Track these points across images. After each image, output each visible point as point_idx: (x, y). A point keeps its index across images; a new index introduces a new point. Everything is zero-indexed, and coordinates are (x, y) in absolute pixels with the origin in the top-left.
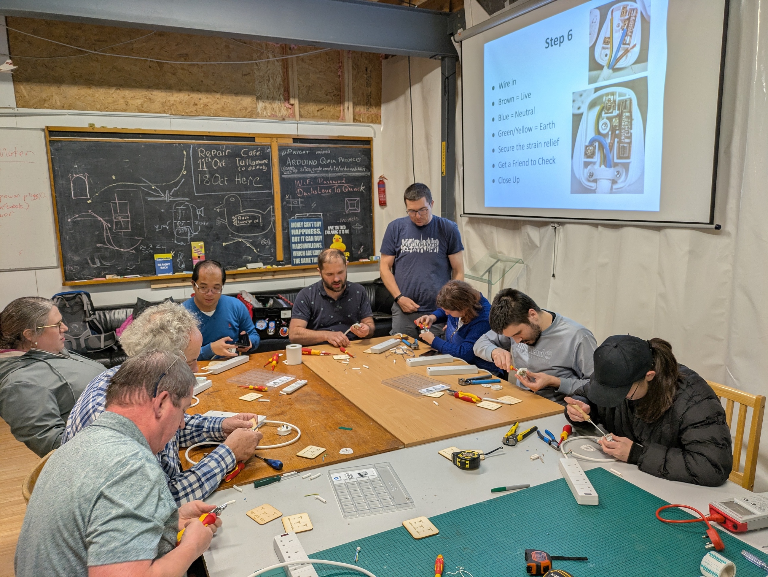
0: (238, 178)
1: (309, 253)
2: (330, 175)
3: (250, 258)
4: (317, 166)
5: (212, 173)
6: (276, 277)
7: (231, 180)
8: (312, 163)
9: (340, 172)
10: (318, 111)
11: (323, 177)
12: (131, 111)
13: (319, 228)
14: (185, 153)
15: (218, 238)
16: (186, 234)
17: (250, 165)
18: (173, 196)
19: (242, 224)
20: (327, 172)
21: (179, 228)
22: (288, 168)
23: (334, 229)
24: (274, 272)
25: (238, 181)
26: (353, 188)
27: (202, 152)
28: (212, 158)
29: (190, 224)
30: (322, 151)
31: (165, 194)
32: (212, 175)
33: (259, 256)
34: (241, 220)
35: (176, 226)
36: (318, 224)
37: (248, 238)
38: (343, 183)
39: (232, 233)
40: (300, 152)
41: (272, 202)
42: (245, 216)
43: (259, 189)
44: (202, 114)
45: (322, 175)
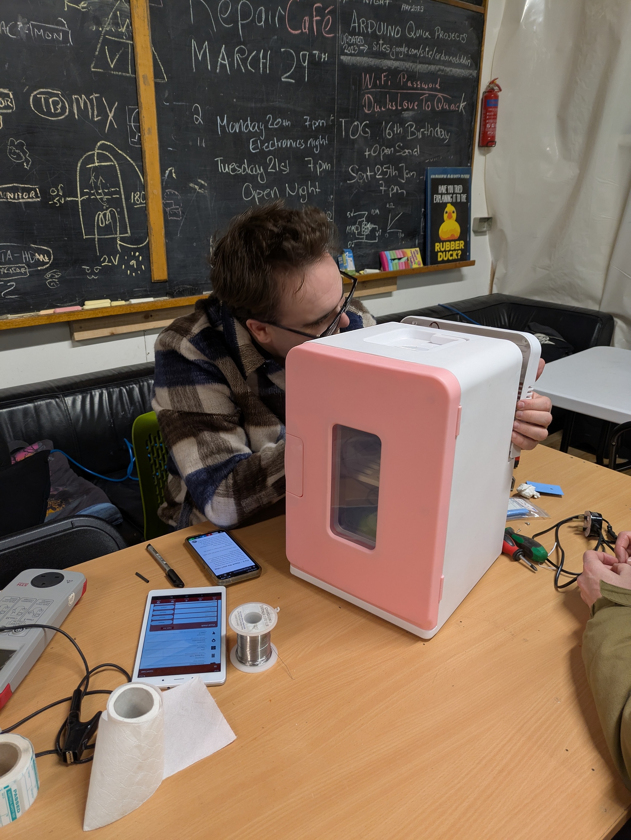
2: (421, 68)
4: (399, 42)
8: (394, 32)
9: (434, 61)
11: (407, 71)
20: (414, 59)
22: (352, 40)
26: (450, 103)
30: (412, 5)
38: (436, 90)
40: (376, 2)
45: (408, 65)
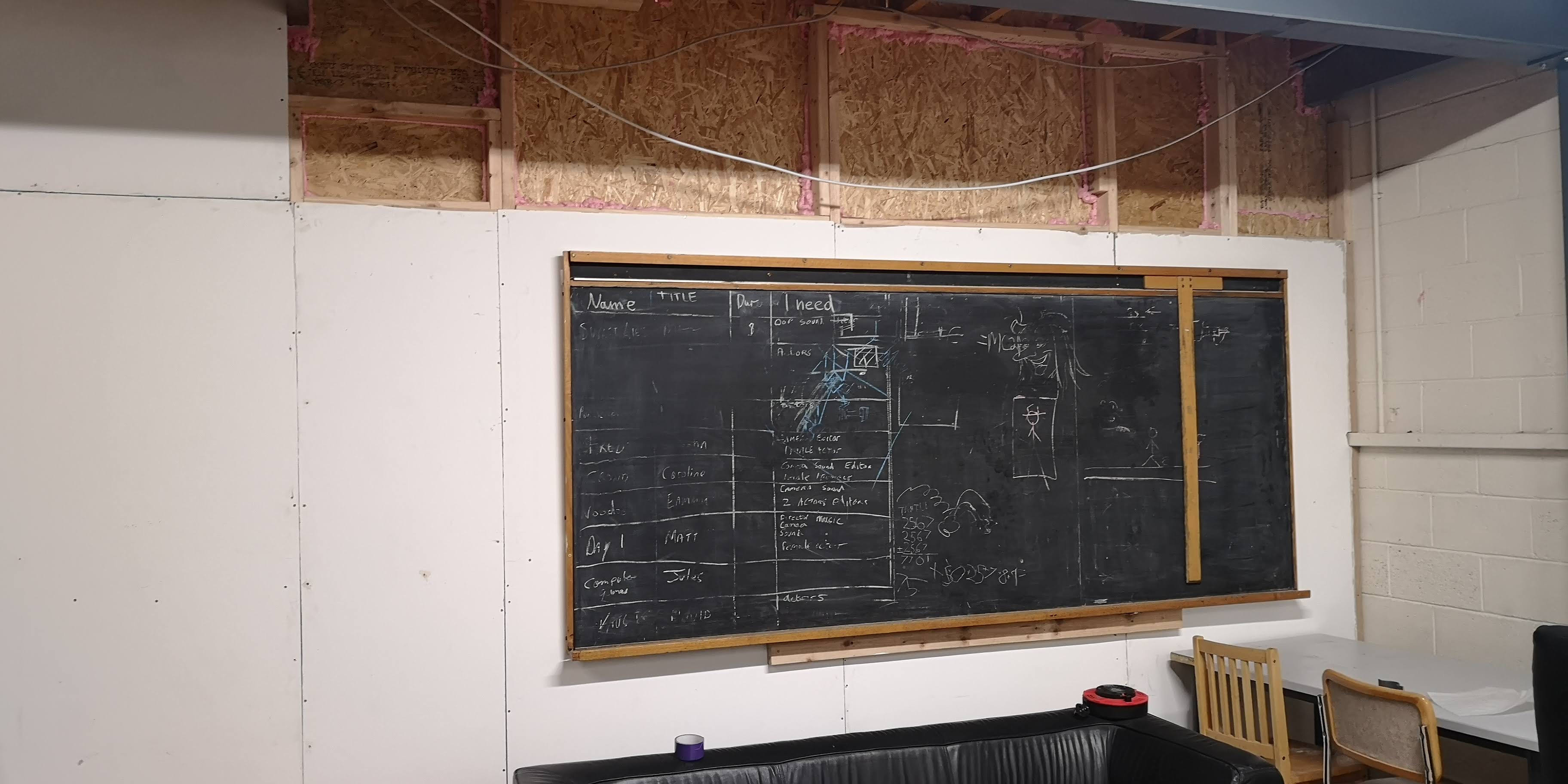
6: (1062, 635)
10: (1152, 208)
24: (1061, 623)
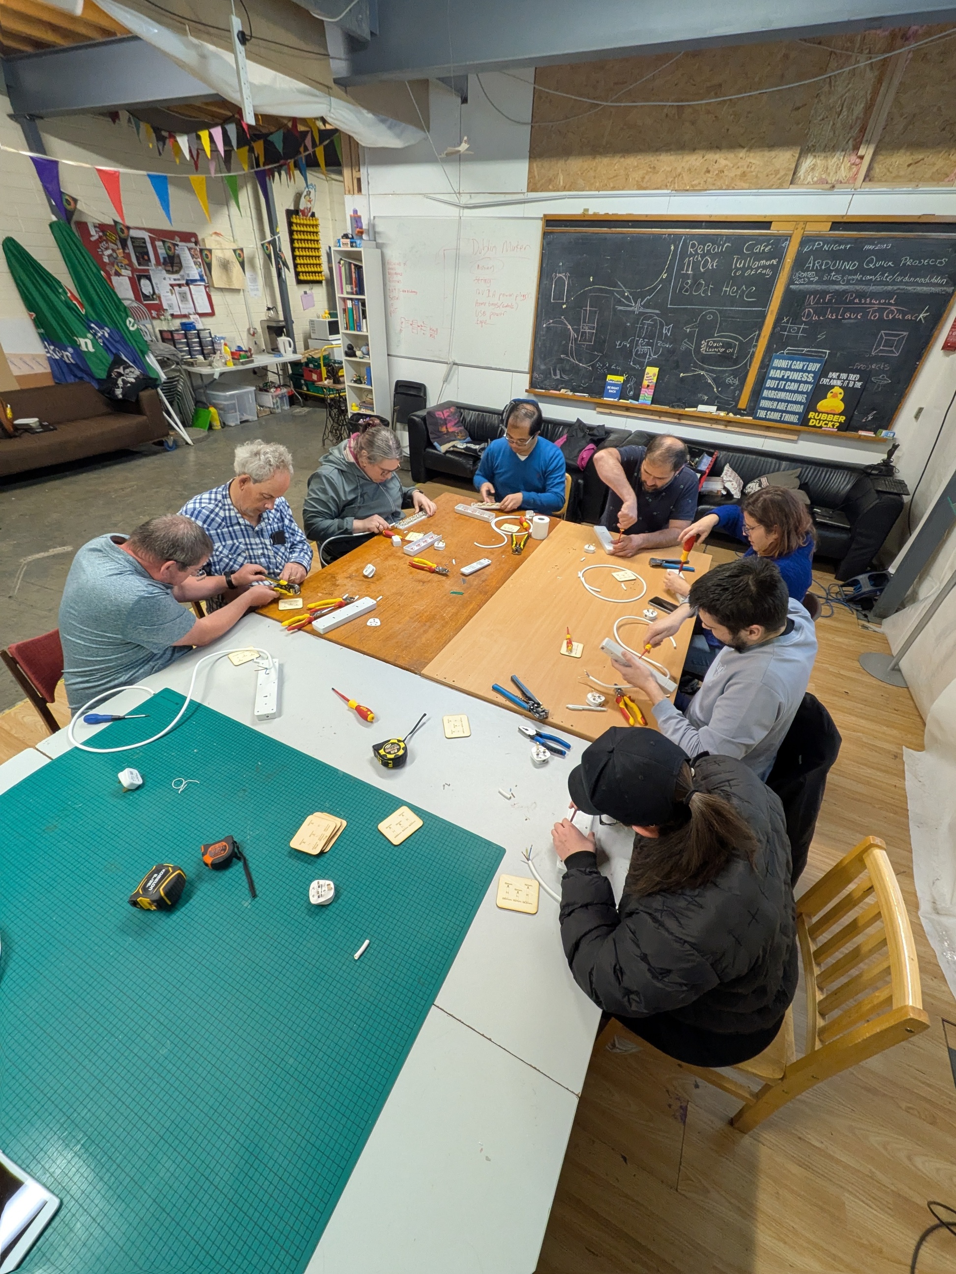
0: (727, 287)
1: (782, 406)
2: (872, 288)
3: (706, 398)
4: (854, 272)
5: (696, 277)
6: (729, 428)
7: (717, 290)
8: (848, 266)
9: (894, 283)
11: (857, 292)
12: (630, 189)
13: (814, 372)
14: (672, 247)
15: (677, 367)
16: (644, 355)
17: (749, 268)
18: (644, 306)
19: (712, 352)
20: (869, 282)
21: (639, 348)
22: (805, 275)
23: (838, 378)
24: (729, 423)
25: (726, 291)
26: (904, 314)
27: (693, 246)
28: (703, 256)
29: (651, 345)
30: (877, 245)
31: (636, 303)
32: (695, 281)
33: (717, 397)
34: (712, 347)
35: (637, 345)
36: (815, 367)
37: (712, 371)
38: (891, 304)
39: (695, 363)
40: (835, 247)
41: (760, 326)
42: (718, 342)
43: (750, 304)
44: (711, 187)
45: (858, 287)
